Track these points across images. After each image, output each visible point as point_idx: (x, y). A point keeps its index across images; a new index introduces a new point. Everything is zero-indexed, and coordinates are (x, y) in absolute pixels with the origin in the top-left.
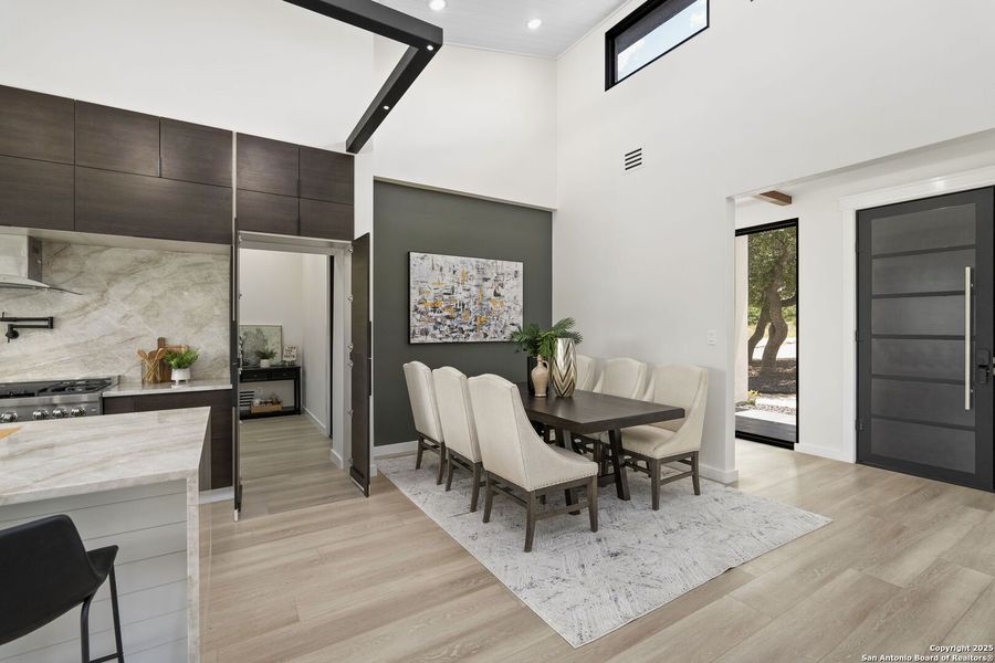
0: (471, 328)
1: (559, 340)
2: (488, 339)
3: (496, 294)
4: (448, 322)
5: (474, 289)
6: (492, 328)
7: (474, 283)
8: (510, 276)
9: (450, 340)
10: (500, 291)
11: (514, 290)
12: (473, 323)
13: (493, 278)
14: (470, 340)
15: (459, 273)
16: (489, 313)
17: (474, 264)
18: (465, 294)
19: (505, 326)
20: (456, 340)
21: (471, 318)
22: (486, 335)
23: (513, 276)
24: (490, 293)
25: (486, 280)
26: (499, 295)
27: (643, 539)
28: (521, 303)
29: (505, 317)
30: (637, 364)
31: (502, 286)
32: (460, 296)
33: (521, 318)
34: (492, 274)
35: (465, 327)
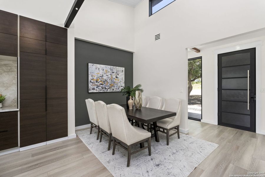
0: (109, 87)
1: (137, 91)
2: (114, 91)
3: (116, 77)
4: (101, 86)
5: (109, 76)
6: (115, 87)
7: (110, 73)
8: (121, 72)
9: (102, 91)
10: (118, 76)
11: (122, 76)
12: (109, 86)
13: (115, 72)
14: (108, 91)
15: (105, 71)
16: (114, 83)
17: (110, 67)
18: (107, 77)
19: (119, 87)
20: (104, 91)
21: (109, 84)
22: (113, 90)
23: (121, 71)
24: (114, 77)
25: (113, 73)
26: (117, 77)
27: (166, 158)
28: (124, 80)
29: (119, 84)
30: (160, 98)
31: (118, 75)
32: (105, 77)
33: (124, 84)
34: (115, 71)
35: (107, 87)
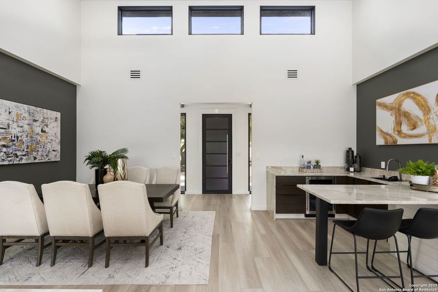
0: (24, 153)
2: (37, 161)
3: (43, 131)
4: (4, 150)
5: (26, 127)
6: (40, 153)
7: (27, 122)
8: (52, 120)
9: (6, 163)
10: (46, 129)
11: (54, 129)
12: (26, 150)
13: (40, 120)
14: (23, 162)
15: (13, 114)
16: (38, 143)
17: (26, 109)
18: (20, 129)
19: (49, 152)
20: (11, 163)
21: (24, 146)
22: (35, 158)
23: (54, 120)
24: (38, 130)
25: (35, 121)
26: (45, 132)
28: (60, 138)
29: (49, 146)
31: (47, 127)
32: (14, 130)
33: (59, 147)
34: (39, 117)
35: (19, 153)
